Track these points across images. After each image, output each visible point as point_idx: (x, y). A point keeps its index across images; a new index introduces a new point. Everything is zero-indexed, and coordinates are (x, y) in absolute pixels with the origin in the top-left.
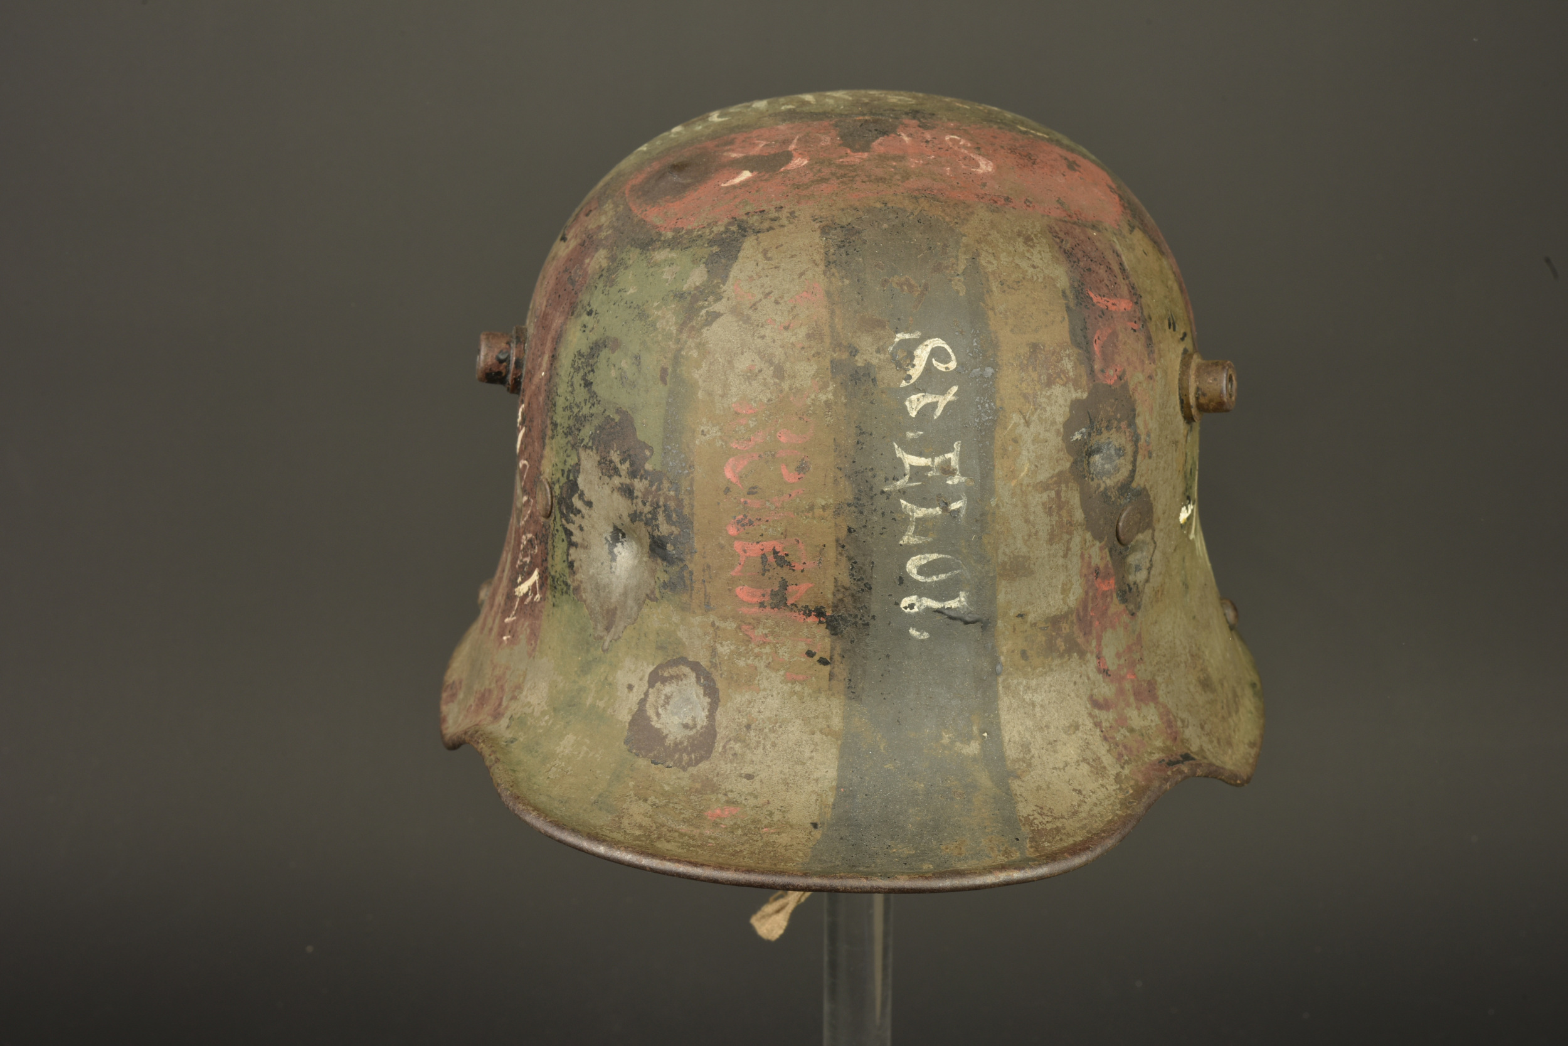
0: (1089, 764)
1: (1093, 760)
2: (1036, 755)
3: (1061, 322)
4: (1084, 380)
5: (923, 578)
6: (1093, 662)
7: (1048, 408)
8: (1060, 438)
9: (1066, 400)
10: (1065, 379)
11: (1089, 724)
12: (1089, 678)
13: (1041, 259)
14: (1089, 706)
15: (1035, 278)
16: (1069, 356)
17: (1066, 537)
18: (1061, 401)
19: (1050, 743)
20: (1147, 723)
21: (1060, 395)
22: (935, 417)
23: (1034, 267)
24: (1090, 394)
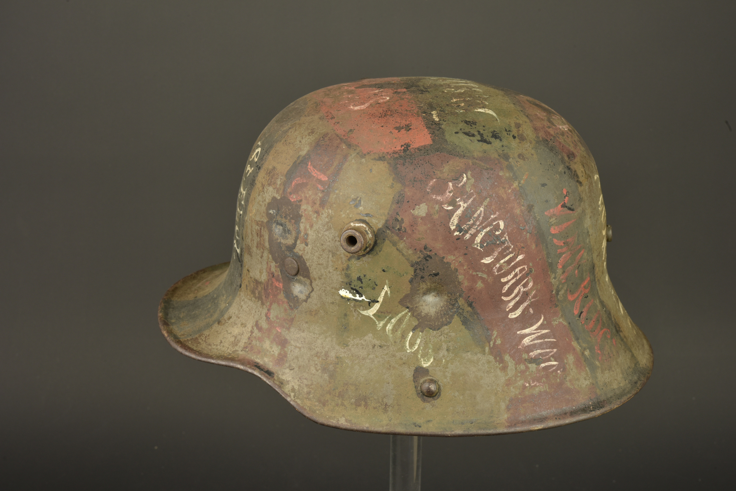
0: (235, 339)
1: (238, 340)
2: (229, 323)
3: (288, 165)
4: (281, 192)
5: (236, 235)
6: (265, 311)
7: (265, 194)
8: (265, 208)
9: (272, 195)
10: (275, 187)
11: (250, 329)
12: (261, 315)
13: (306, 141)
14: (254, 324)
15: (296, 145)
16: (281, 179)
17: (262, 250)
18: (270, 194)
19: (235, 323)
20: (270, 349)
21: (271, 191)
22: (247, 176)
23: (300, 142)
24: (281, 198)
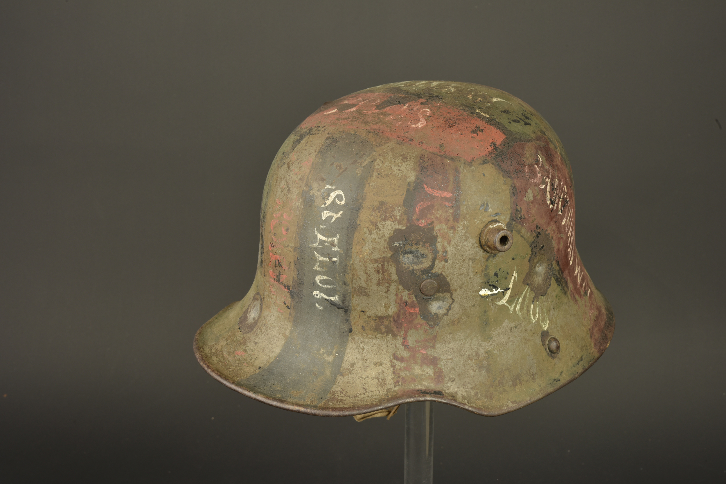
0: (378, 380)
1: (382, 380)
2: (356, 370)
3: (401, 195)
4: (405, 222)
5: (321, 285)
6: (400, 341)
7: (382, 230)
8: (386, 243)
9: (392, 228)
10: (394, 219)
11: (389, 364)
12: (396, 346)
13: (406, 168)
14: (391, 357)
15: (397, 175)
16: (399, 210)
17: (387, 285)
18: (390, 228)
19: (364, 367)
20: (423, 373)
21: (389, 225)
22: (331, 222)
23: (399, 170)
24: (407, 228)
